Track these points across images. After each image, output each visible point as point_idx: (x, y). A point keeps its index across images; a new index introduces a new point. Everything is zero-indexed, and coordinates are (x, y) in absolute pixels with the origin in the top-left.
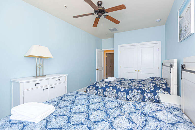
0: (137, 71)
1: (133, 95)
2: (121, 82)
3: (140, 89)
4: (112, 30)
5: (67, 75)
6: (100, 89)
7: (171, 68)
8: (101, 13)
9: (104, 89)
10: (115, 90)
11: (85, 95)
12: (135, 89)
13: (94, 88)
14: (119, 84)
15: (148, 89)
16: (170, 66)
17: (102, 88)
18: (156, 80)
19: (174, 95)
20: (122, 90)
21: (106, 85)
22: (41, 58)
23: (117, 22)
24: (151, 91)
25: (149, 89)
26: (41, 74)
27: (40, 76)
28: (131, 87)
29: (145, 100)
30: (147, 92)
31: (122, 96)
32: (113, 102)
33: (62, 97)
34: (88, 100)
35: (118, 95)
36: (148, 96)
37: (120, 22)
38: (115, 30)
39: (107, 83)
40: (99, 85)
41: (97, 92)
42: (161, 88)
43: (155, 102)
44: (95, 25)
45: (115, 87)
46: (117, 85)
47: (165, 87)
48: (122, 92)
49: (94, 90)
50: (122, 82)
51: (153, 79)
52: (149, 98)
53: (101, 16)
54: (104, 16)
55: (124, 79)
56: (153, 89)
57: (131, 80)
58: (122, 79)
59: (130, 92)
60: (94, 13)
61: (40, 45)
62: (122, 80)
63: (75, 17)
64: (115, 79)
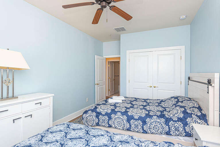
0: (153, 87)
1: (152, 125)
2: (132, 104)
3: (162, 116)
4: (118, 30)
5: (53, 95)
6: (103, 115)
7: (210, 87)
8: (106, 2)
9: (109, 115)
10: (125, 117)
11: (81, 129)
12: (155, 115)
13: (94, 114)
14: (131, 107)
15: (174, 115)
16: (207, 83)
17: (107, 114)
18: (182, 102)
19: (214, 126)
20: (136, 117)
21: (113, 110)
22: (11, 69)
23: (128, 17)
24: (179, 120)
25: (176, 115)
26: (10, 95)
27: (8, 98)
28: (149, 113)
29: (171, 133)
30: (174, 121)
31: (136, 126)
32: (128, 143)
33: (43, 135)
34: (88, 141)
35: (130, 125)
36: (175, 127)
37: (132, 17)
38: (123, 29)
39: (112, 105)
40: (101, 110)
41: (99, 120)
42: (194, 114)
43: (186, 136)
44: (96, 21)
45: (125, 113)
46: (127, 110)
47: (199, 114)
48: (136, 120)
49: (94, 118)
50: (134, 103)
51: (178, 100)
52: (177, 129)
53: (105, 7)
54: (110, 7)
55: (135, 98)
56: (182, 116)
57: (145, 100)
58: (133, 99)
59: (148, 120)
60: (96, 3)
61: (8, 49)
62: (133, 101)
63: (65, 7)
64: (124, 99)
